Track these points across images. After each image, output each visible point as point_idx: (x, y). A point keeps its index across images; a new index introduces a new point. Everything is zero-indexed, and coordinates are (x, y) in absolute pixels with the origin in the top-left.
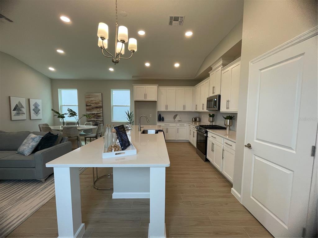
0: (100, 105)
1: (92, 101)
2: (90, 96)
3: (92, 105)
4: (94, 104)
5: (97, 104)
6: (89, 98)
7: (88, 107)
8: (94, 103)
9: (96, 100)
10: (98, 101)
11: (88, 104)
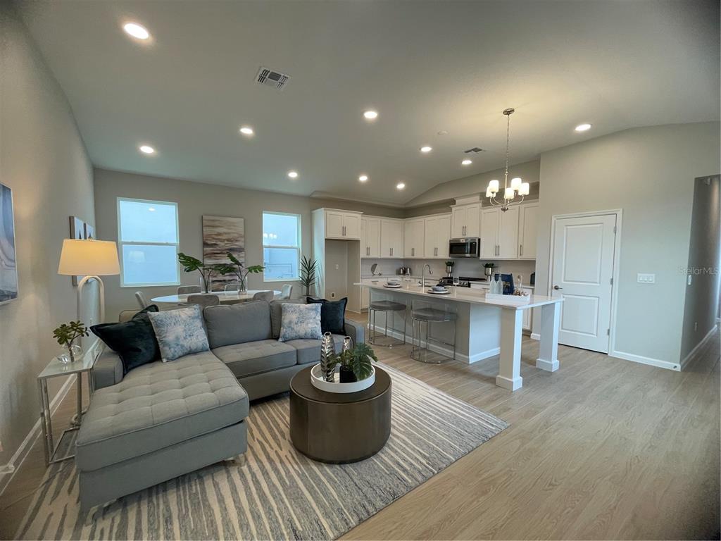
0: (240, 244)
1: (219, 234)
2: (217, 224)
3: (218, 243)
4: (226, 242)
5: (232, 241)
6: (213, 227)
7: (208, 249)
8: (225, 240)
9: (229, 233)
10: (236, 235)
11: (209, 242)
